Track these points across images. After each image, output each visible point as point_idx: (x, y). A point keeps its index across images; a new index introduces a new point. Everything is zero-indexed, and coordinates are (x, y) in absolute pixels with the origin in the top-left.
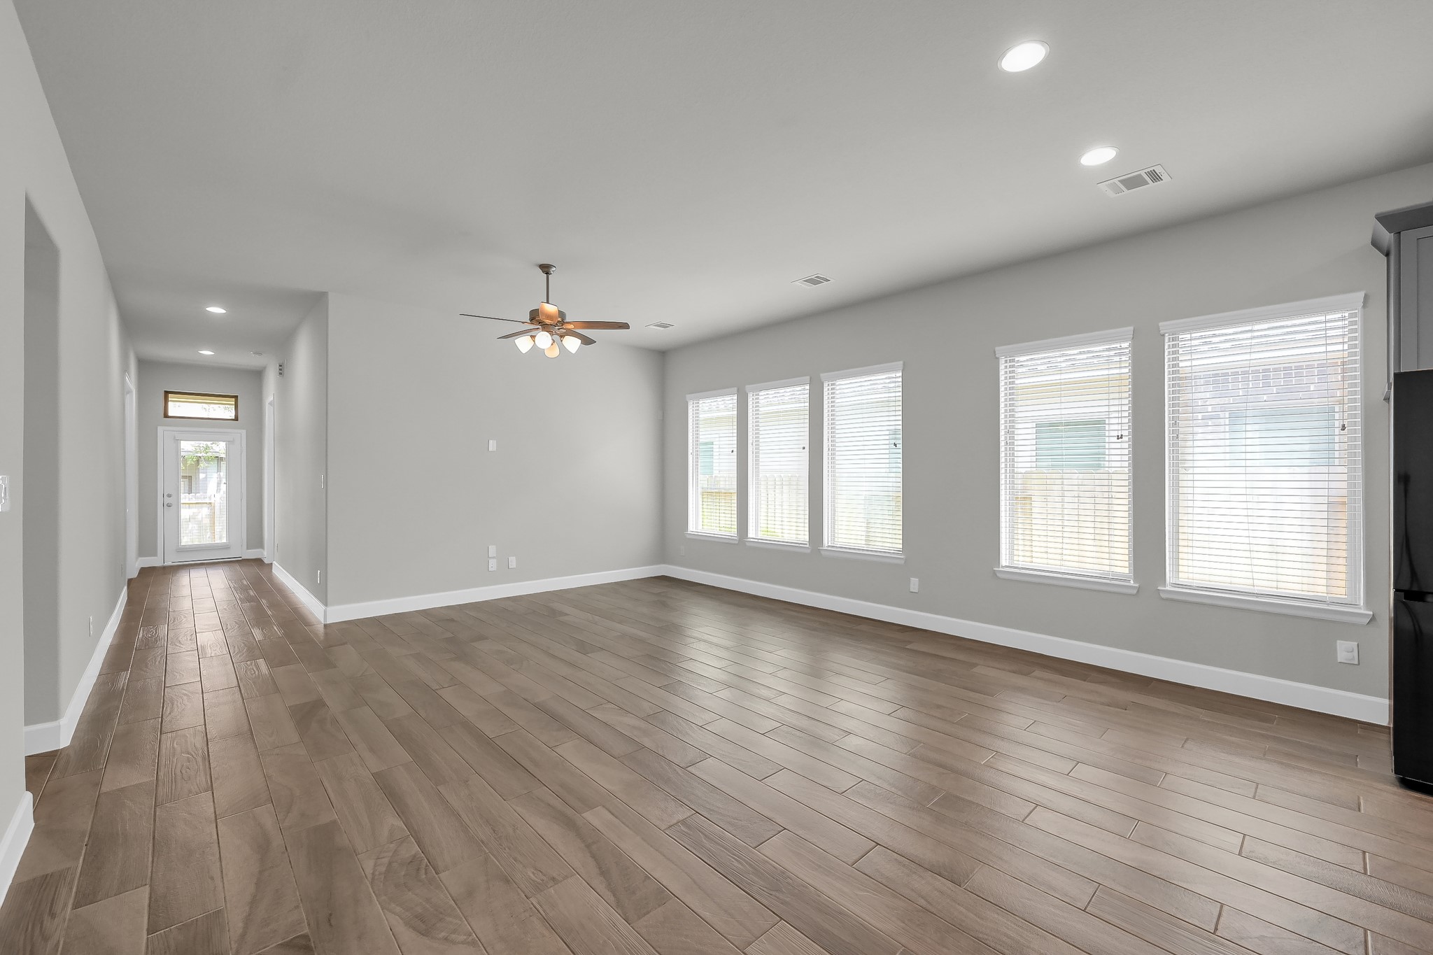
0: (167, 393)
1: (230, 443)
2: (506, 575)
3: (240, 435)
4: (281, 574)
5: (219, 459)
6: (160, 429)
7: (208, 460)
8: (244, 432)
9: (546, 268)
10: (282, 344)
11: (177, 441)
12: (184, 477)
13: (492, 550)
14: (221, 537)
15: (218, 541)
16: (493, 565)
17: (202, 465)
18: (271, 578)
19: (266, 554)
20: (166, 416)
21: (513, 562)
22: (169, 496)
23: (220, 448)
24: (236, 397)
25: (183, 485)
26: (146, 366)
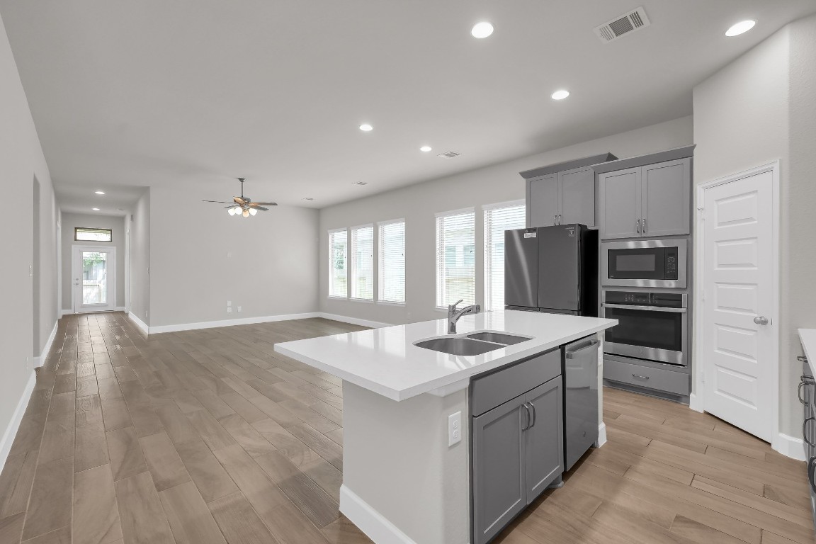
0: (76, 228)
1: (108, 253)
2: (236, 315)
3: (114, 250)
4: (133, 318)
5: (104, 261)
6: (73, 246)
7: (98, 262)
8: (115, 248)
9: (242, 180)
10: (132, 206)
11: (81, 252)
12: (85, 272)
13: (229, 303)
14: (103, 300)
15: (102, 302)
16: (229, 310)
17: (94, 265)
18: (128, 318)
19: (126, 309)
20: (76, 240)
21: (240, 309)
22: (77, 279)
23: (103, 256)
24: (111, 230)
25: (84, 275)
26: (66, 216)
